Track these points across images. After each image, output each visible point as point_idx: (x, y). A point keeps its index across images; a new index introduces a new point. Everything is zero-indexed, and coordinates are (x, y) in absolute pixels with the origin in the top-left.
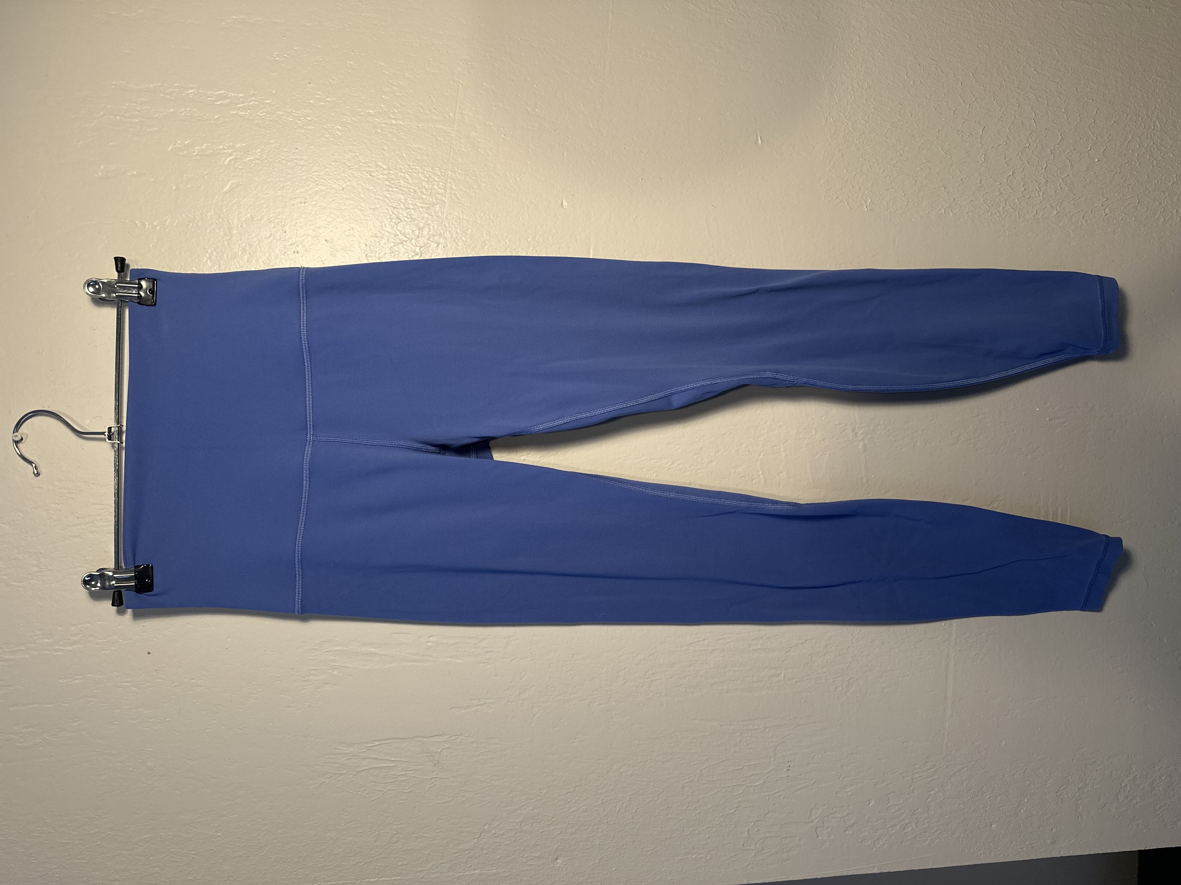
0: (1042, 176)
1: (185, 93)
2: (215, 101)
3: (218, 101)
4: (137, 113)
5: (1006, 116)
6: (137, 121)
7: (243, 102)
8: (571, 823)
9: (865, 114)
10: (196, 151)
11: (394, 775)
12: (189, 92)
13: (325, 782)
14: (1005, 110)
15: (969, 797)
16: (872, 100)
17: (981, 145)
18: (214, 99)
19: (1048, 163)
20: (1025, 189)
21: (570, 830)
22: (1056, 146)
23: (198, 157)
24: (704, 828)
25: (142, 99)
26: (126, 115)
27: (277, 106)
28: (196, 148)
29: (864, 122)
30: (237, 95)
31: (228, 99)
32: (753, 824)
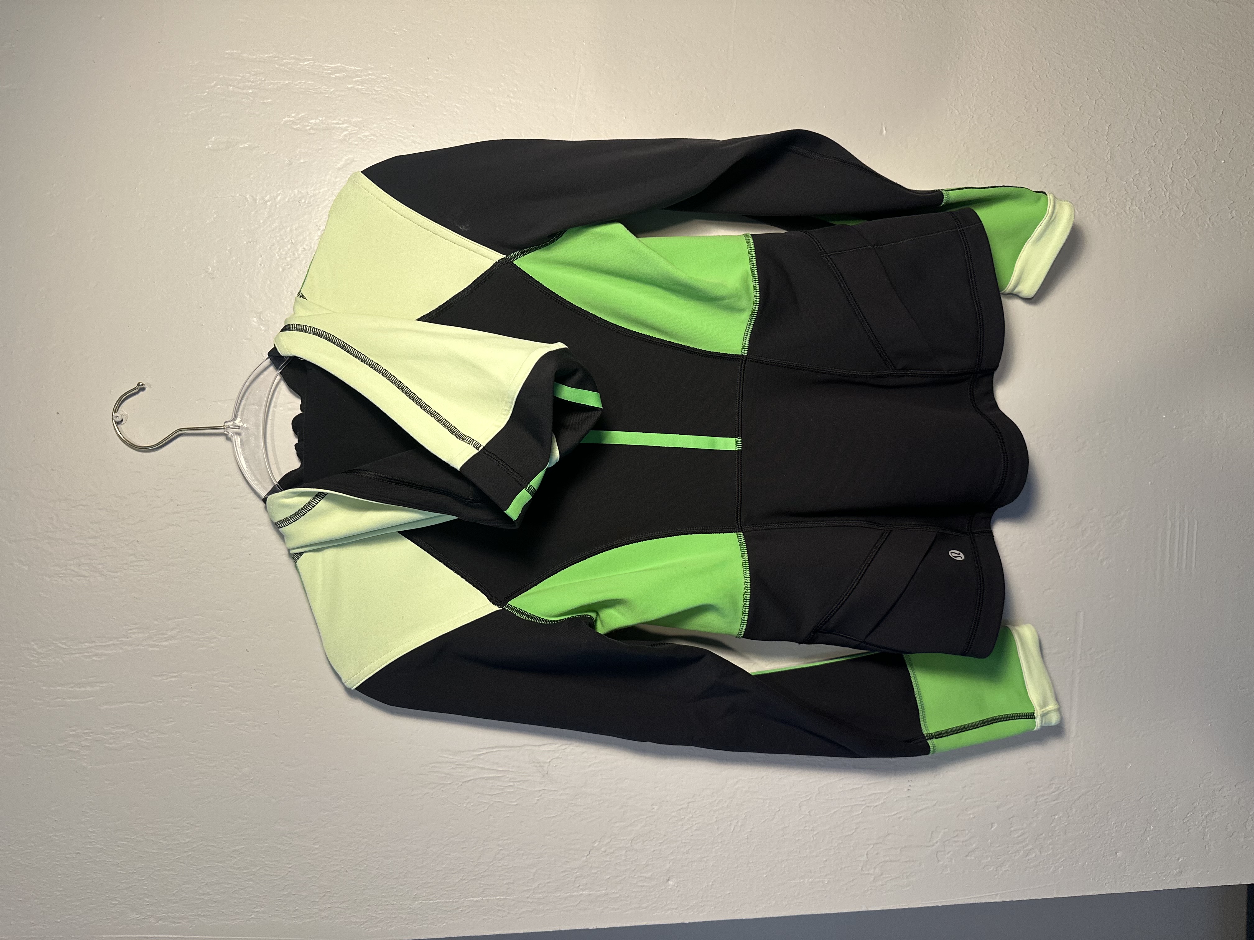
0: (1168, 176)
1: (300, 65)
2: (330, 74)
3: (333, 74)
4: (250, 83)
5: (1132, 114)
6: (250, 91)
7: (361, 76)
8: (684, 841)
9: (991, 108)
10: (310, 124)
11: (501, 786)
12: (305, 63)
13: (428, 793)
14: (1132, 108)
15: (1094, 823)
16: (998, 93)
17: (1107, 142)
18: (329, 72)
19: (1174, 163)
20: (1152, 189)
21: (682, 850)
22: (1182, 146)
23: (312, 131)
24: (822, 850)
25: (256, 70)
26: (240, 85)
27: (395, 81)
28: (311, 122)
29: (990, 116)
30: (353, 68)
31: (344, 72)
32: (871, 847)
